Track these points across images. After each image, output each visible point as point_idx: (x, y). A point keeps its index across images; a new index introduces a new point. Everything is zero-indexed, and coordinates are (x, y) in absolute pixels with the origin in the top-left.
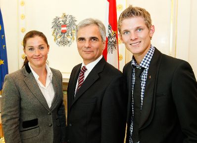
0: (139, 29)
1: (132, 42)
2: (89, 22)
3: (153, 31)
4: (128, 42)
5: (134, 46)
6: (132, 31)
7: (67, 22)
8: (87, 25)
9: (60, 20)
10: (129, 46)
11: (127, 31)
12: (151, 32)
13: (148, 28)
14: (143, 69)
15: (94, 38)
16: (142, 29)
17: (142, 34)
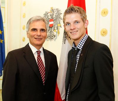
0: (77, 22)
3: (87, 24)
4: (69, 31)
5: (73, 34)
7: (54, 16)
9: (48, 15)
12: (86, 24)
13: (83, 21)
16: (79, 22)
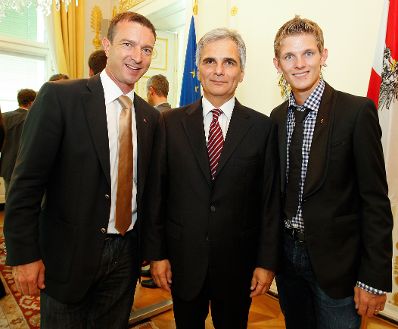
1: (296, 71)
2: (223, 33)
4: (290, 71)
5: (299, 78)
6: (299, 56)
8: (220, 38)
10: (291, 77)
11: (290, 55)
12: (323, 58)
13: (320, 52)
14: (309, 111)
15: (229, 61)
16: (312, 53)
17: (311, 61)
